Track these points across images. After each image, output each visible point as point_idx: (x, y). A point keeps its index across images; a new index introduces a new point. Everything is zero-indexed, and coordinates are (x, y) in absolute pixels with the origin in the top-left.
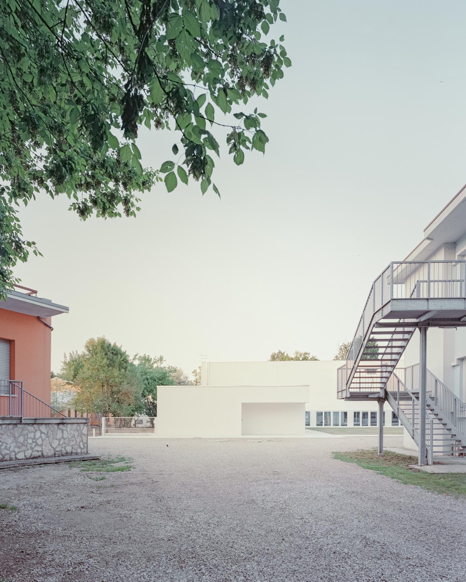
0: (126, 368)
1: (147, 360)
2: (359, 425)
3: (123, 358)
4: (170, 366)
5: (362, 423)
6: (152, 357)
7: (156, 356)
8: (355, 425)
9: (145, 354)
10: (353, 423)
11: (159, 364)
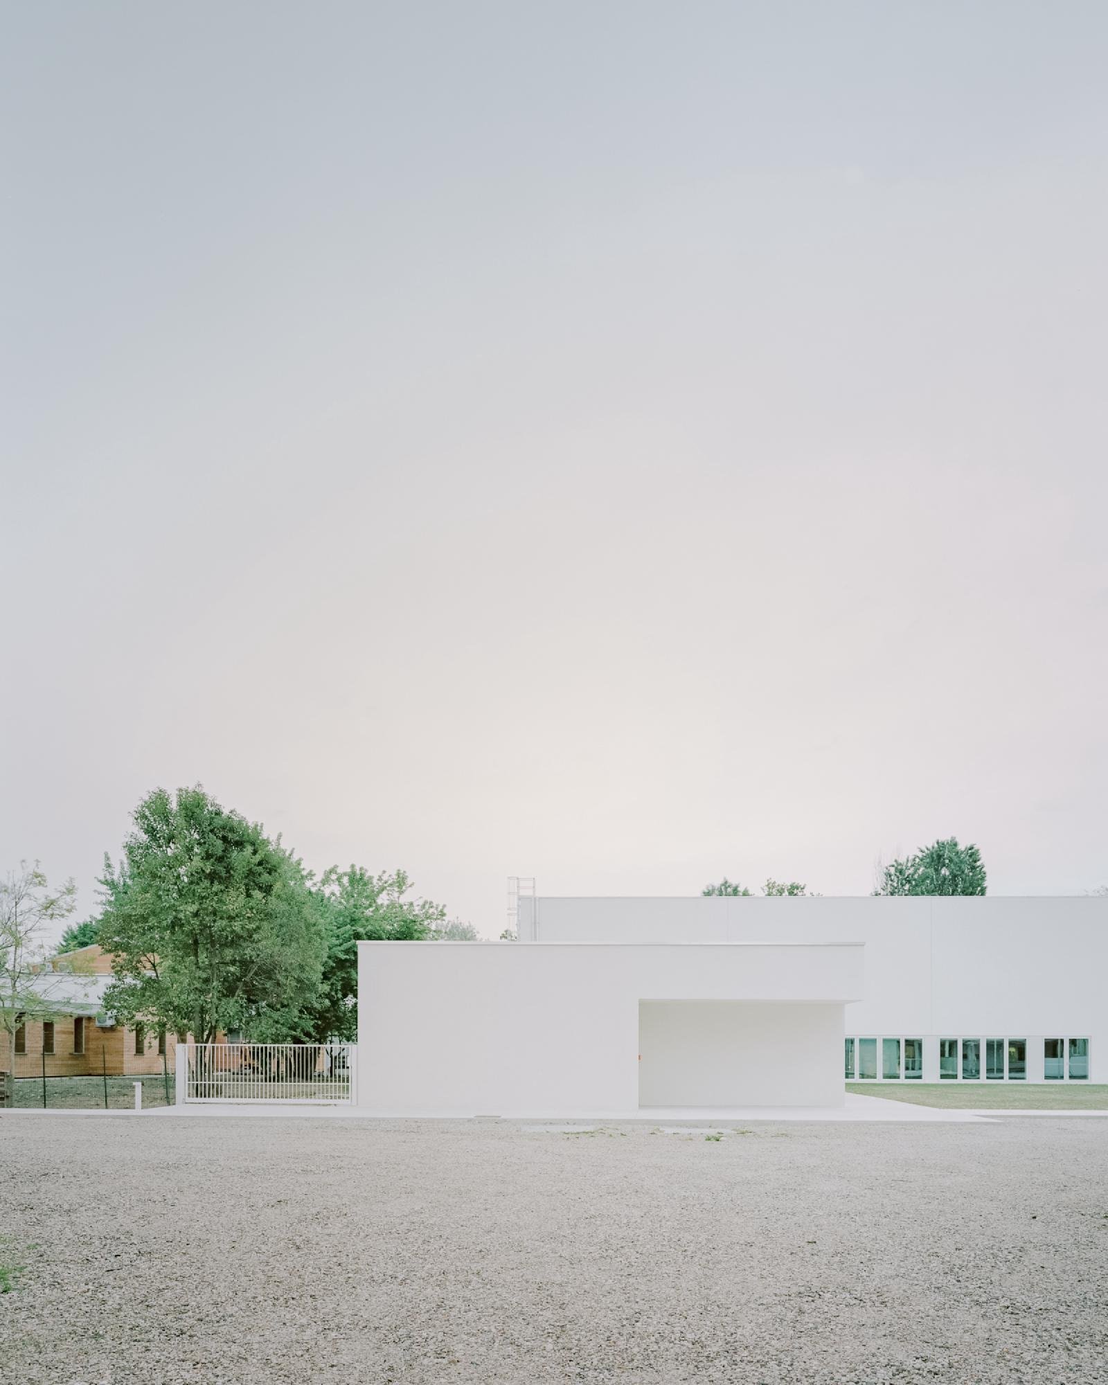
0: (267, 890)
1: (357, 880)
2: (955, 1077)
3: (258, 858)
4: (426, 902)
5: (965, 1070)
6: (373, 872)
7: (384, 872)
8: (943, 1077)
9: (353, 866)
10: (938, 1072)
11: (396, 895)
